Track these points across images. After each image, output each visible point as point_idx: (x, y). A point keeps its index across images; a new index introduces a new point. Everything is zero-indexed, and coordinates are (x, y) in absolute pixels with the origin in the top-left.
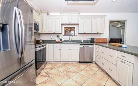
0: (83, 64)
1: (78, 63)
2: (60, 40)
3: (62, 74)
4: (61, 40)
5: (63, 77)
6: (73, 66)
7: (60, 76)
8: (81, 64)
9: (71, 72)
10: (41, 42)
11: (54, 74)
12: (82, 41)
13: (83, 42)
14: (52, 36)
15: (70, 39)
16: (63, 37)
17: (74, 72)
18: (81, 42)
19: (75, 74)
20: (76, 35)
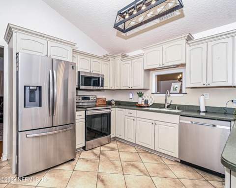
0: (189, 168)
1: (177, 161)
2: (143, 103)
3: (118, 163)
4: (146, 102)
5: (116, 167)
6: (155, 162)
7: (113, 164)
8: (185, 167)
9: (136, 167)
10: (113, 105)
11: (108, 158)
12: (203, 109)
13: (206, 112)
14: (131, 95)
15: (166, 100)
16: (152, 97)
17: (141, 172)
18: (199, 111)
19: (141, 174)
20: (184, 91)
